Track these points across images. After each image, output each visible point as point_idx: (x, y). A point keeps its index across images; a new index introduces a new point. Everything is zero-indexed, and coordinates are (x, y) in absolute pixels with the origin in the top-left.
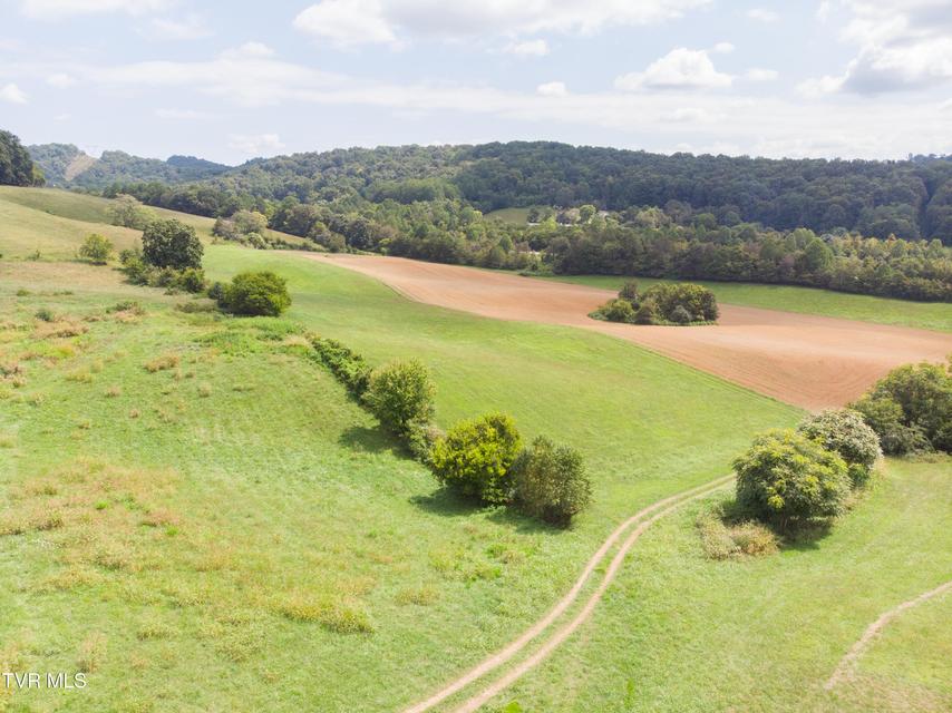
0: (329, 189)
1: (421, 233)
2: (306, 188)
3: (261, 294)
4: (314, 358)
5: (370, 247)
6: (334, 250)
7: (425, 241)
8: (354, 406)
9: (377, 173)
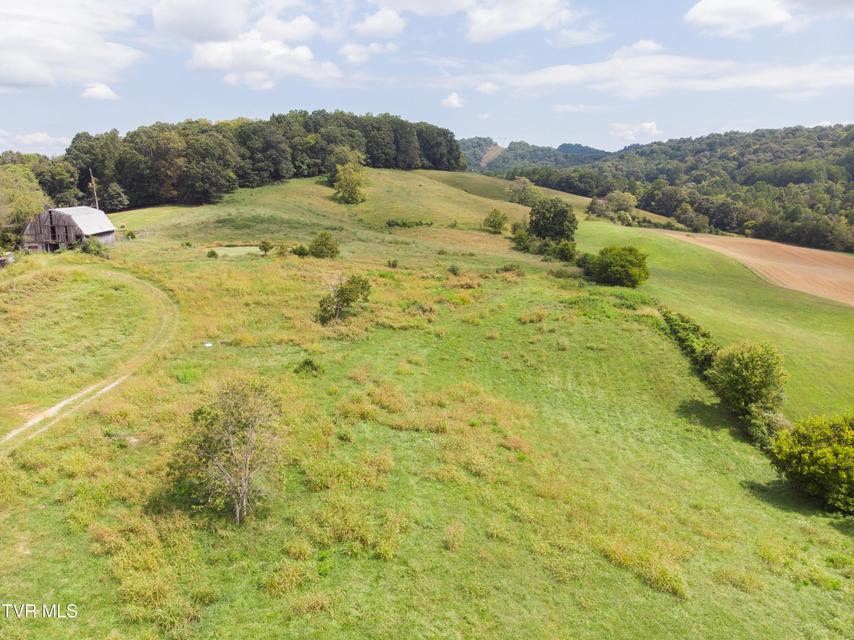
0: (699, 173)
1: (793, 216)
2: (677, 171)
3: (623, 266)
4: (663, 329)
5: (734, 228)
6: (696, 230)
7: (797, 224)
8: (696, 380)
9: (752, 157)
